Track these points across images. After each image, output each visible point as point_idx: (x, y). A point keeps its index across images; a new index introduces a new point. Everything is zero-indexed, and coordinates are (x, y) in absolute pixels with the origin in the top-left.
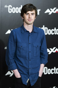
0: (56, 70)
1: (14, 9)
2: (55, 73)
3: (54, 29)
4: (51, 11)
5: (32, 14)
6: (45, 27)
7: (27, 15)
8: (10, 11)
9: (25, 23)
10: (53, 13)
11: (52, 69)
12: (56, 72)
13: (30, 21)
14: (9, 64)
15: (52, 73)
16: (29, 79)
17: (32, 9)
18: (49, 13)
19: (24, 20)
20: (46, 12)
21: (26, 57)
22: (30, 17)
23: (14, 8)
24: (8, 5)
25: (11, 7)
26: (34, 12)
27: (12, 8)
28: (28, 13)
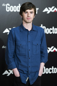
0: (54, 69)
1: (12, 8)
2: (53, 73)
3: (52, 28)
4: (49, 10)
5: (31, 12)
6: (43, 26)
7: (26, 13)
8: (8, 9)
9: (24, 22)
10: (51, 12)
11: (50, 69)
12: (54, 71)
13: (29, 20)
14: (9, 63)
15: (50, 73)
16: (28, 78)
17: (31, 7)
18: (47, 12)
19: (23, 19)
20: (44, 11)
21: (25, 55)
22: (29, 16)
23: (12, 6)
24: (6, 4)
25: (9, 5)
26: (33, 10)
27: (10, 7)
28: (27, 12)
